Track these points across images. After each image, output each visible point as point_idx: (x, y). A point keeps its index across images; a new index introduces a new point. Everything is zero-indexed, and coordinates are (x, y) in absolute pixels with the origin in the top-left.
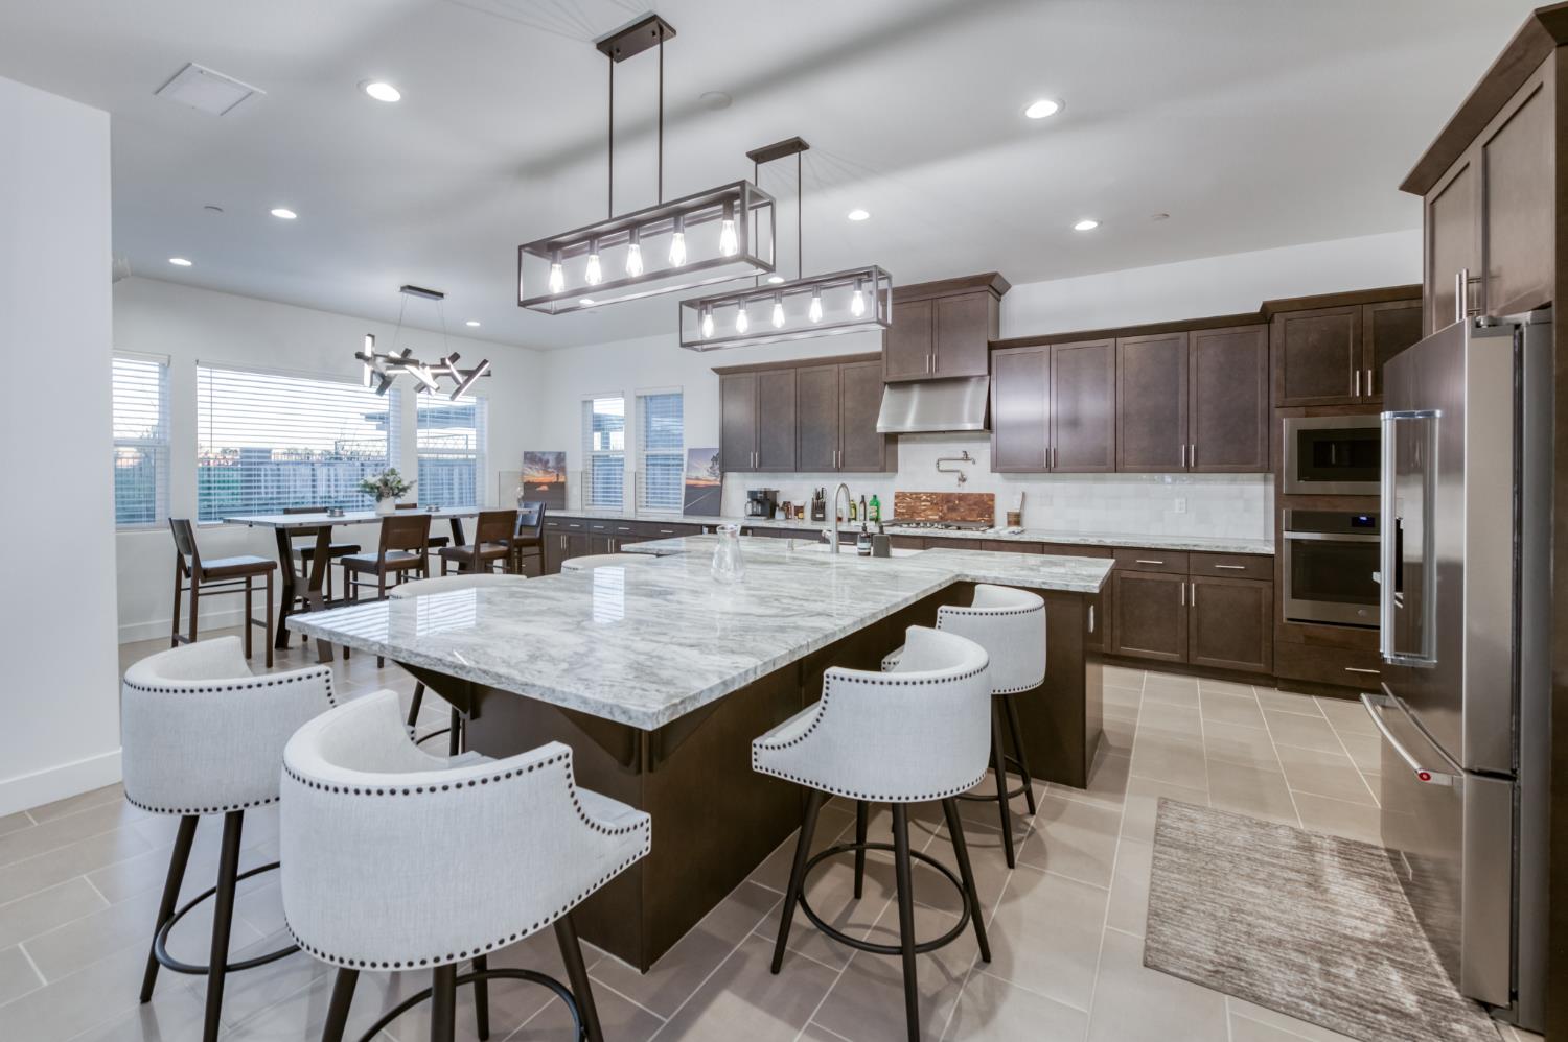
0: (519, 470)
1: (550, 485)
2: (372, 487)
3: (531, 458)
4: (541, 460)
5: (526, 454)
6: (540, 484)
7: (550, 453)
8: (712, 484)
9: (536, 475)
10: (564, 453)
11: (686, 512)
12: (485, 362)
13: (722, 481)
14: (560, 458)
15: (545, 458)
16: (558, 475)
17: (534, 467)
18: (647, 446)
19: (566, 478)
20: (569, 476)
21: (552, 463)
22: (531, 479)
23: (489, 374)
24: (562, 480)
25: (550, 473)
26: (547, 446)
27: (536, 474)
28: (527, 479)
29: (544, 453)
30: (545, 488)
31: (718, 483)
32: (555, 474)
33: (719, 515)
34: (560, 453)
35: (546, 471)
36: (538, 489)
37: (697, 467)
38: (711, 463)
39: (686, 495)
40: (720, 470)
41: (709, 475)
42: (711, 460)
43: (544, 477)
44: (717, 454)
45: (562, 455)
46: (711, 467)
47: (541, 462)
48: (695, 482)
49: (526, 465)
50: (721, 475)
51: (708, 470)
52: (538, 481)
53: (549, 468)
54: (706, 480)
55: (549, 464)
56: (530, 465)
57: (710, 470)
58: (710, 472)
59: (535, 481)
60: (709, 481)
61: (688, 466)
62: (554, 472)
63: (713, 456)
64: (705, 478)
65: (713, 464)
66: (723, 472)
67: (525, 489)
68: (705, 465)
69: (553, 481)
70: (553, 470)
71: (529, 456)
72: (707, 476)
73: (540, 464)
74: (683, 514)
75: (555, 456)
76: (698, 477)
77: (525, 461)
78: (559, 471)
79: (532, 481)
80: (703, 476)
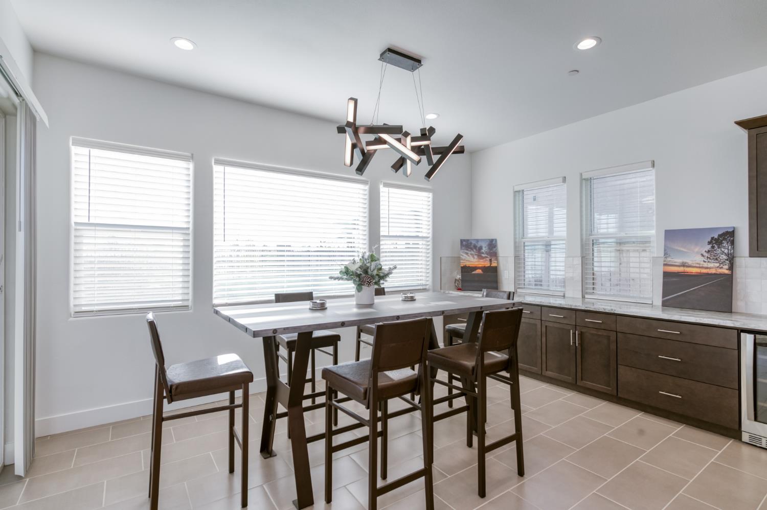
0: (457, 256)
1: (484, 269)
2: (354, 275)
3: (467, 245)
4: (475, 247)
5: (462, 241)
6: (475, 268)
7: (482, 240)
8: (713, 271)
9: (471, 260)
10: (496, 240)
11: (665, 304)
12: (459, 137)
13: (731, 268)
14: (492, 244)
15: (479, 245)
16: (491, 260)
17: (469, 252)
18: (592, 230)
19: (498, 263)
20: (500, 259)
21: (484, 250)
22: (468, 264)
23: (461, 151)
24: (494, 264)
25: (483, 258)
26: (481, 234)
27: (471, 259)
28: (463, 263)
29: (477, 241)
30: (479, 271)
31: (725, 270)
32: (488, 259)
33: (731, 312)
34: (492, 241)
35: (480, 257)
36: (473, 273)
37: (683, 251)
38: (710, 246)
39: (665, 284)
40: (727, 255)
41: (705, 260)
42: (709, 243)
43: (478, 261)
44: (720, 236)
45: (494, 242)
46: (709, 251)
47: (476, 249)
48: (681, 269)
49: (463, 251)
50: (730, 261)
51: (702, 255)
52: (473, 266)
53: (483, 253)
54: (702, 267)
55: (483, 251)
56: (466, 251)
57: (706, 255)
58: (708, 257)
59: (471, 266)
60: (707, 268)
61: (665, 250)
62: (487, 257)
63: (712, 238)
64: (700, 264)
65: (713, 247)
66: (733, 257)
67: (462, 272)
68: (697, 250)
69: (487, 266)
70: (486, 255)
71: (464, 243)
72: (702, 263)
73: (475, 250)
74: (661, 307)
75: (487, 243)
76: (686, 263)
77: (461, 247)
78: (491, 256)
79: (467, 265)
80: (694, 262)
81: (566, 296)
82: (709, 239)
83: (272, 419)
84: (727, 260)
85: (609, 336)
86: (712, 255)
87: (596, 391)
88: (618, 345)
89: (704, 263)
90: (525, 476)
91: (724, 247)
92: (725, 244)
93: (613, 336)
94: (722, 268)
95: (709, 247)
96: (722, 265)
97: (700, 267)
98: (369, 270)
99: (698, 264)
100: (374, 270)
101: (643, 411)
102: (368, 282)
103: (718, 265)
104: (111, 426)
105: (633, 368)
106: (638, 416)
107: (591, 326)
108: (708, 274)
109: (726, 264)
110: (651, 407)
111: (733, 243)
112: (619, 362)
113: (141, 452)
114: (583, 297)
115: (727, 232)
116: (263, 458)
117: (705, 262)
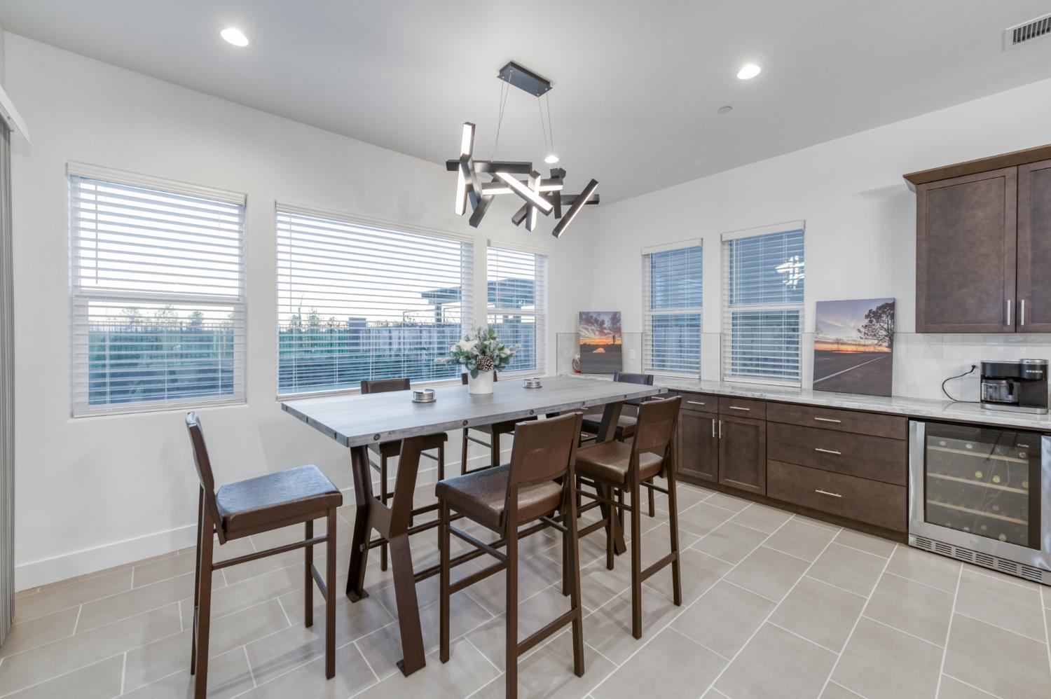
0: (573, 331)
1: (607, 347)
2: (469, 357)
3: (587, 319)
4: (596, 321)
5: (581, 314)
6: (597, 347)
7: (604, 313)
8: (871, 349)
9: (592, 337)
10: (620, 312)
11: (817, 387)
12: (593, 183)
13: (891, 346)
14: (616, 318)
15: (601, 318)
16: (614, 337)
17: (590, 328)
18: (731, 302)
19: (622, 341)
20: (625, 337)
21: (607, 324)
22: (588, 341)
23: (595, 202)
24: (617, 342)
25: (605, 334)
26: (599, 305)
27: (592, 335)
28: (583, 340)
29: (599, 314)
30: (601, 350)
31: (884, 348)
32: (611, 336)
33: (889, 395)
34: (615, 314)
35: (602, 332)
36: (595, 352)
37: (836, 326)
38: (867, 320)
39: (817, 364)
40: (887, 330)
41: (862, 337)
42: (867, 317)
43: (600, 338)
44: (879, 308)
45: (617, 316)
46: (866, 326)
47: (597, 323)
48: (835, 347)
49: (582, 326)
50: (890, 338)
51: (859, 331)
52: (594, 344)
53: (605, 329)
54: (859, 345)
55: (605, 326)
56: (586, 326)
57: (863, 330)
58: (865, 333)
59: (591, 343)
60: (864, 345)
61: (817, 325)
62: (610, 334)
63: (870, 311)
64: (856, 341)
65: (871, 321)
66: (893, 333)
67: (581, 351)
68: (852, 324)
69: (609, 344)
70: (609, 331)
71: (584, 316)
72: (859, 339)
73: (596, 325)
74: (812, 390)
75: (610, 317)
76: (840, 340)
77: (580, 322)
78: (614, 332)
79: (588, 343)
80: (850, 339)
81: (702, 378)
82: (867, 313)
83: (363, 550)
84: (887, 336)
85: (758, 427)
86: (869, 331)
87: (741, 491)
88: (768, 437)
89: (861, 340)
90: (682, 605)
91: (884, 322)
92: (884, 318)
93: (762, 426)
94: (881, 345)
95: (866, 322)
96: (881, 343)
97: (856, 345)
98: (487, 350)
99: (853, 340)
100: (494, 350)
101: (795, 513)
102: (487, 365)
103: (876, 342)
104: (134, 567)
105: (785, 464)
106: (791, 518)
107: (736, 414)
108: (865, 353)
109: (885, 341)
110: (803, 507)
111: (893, 316)
112: (768, 457)
113: (178, 604)
114: (722, 380)
115: (887, 303)
116: (350, 602)
117: (861, 338)
